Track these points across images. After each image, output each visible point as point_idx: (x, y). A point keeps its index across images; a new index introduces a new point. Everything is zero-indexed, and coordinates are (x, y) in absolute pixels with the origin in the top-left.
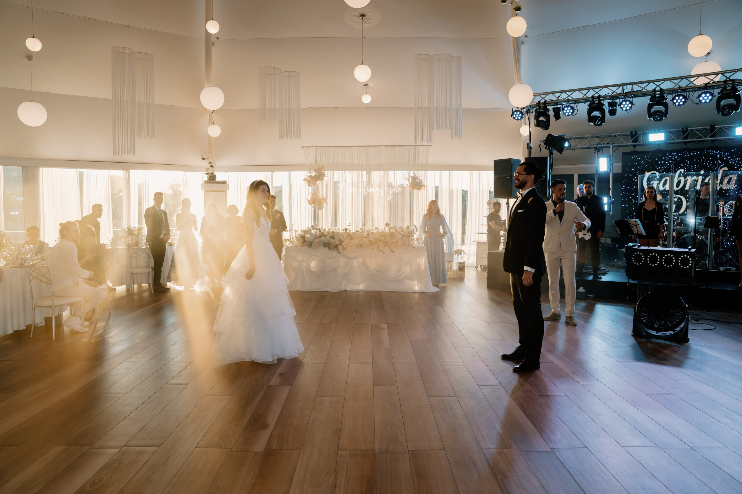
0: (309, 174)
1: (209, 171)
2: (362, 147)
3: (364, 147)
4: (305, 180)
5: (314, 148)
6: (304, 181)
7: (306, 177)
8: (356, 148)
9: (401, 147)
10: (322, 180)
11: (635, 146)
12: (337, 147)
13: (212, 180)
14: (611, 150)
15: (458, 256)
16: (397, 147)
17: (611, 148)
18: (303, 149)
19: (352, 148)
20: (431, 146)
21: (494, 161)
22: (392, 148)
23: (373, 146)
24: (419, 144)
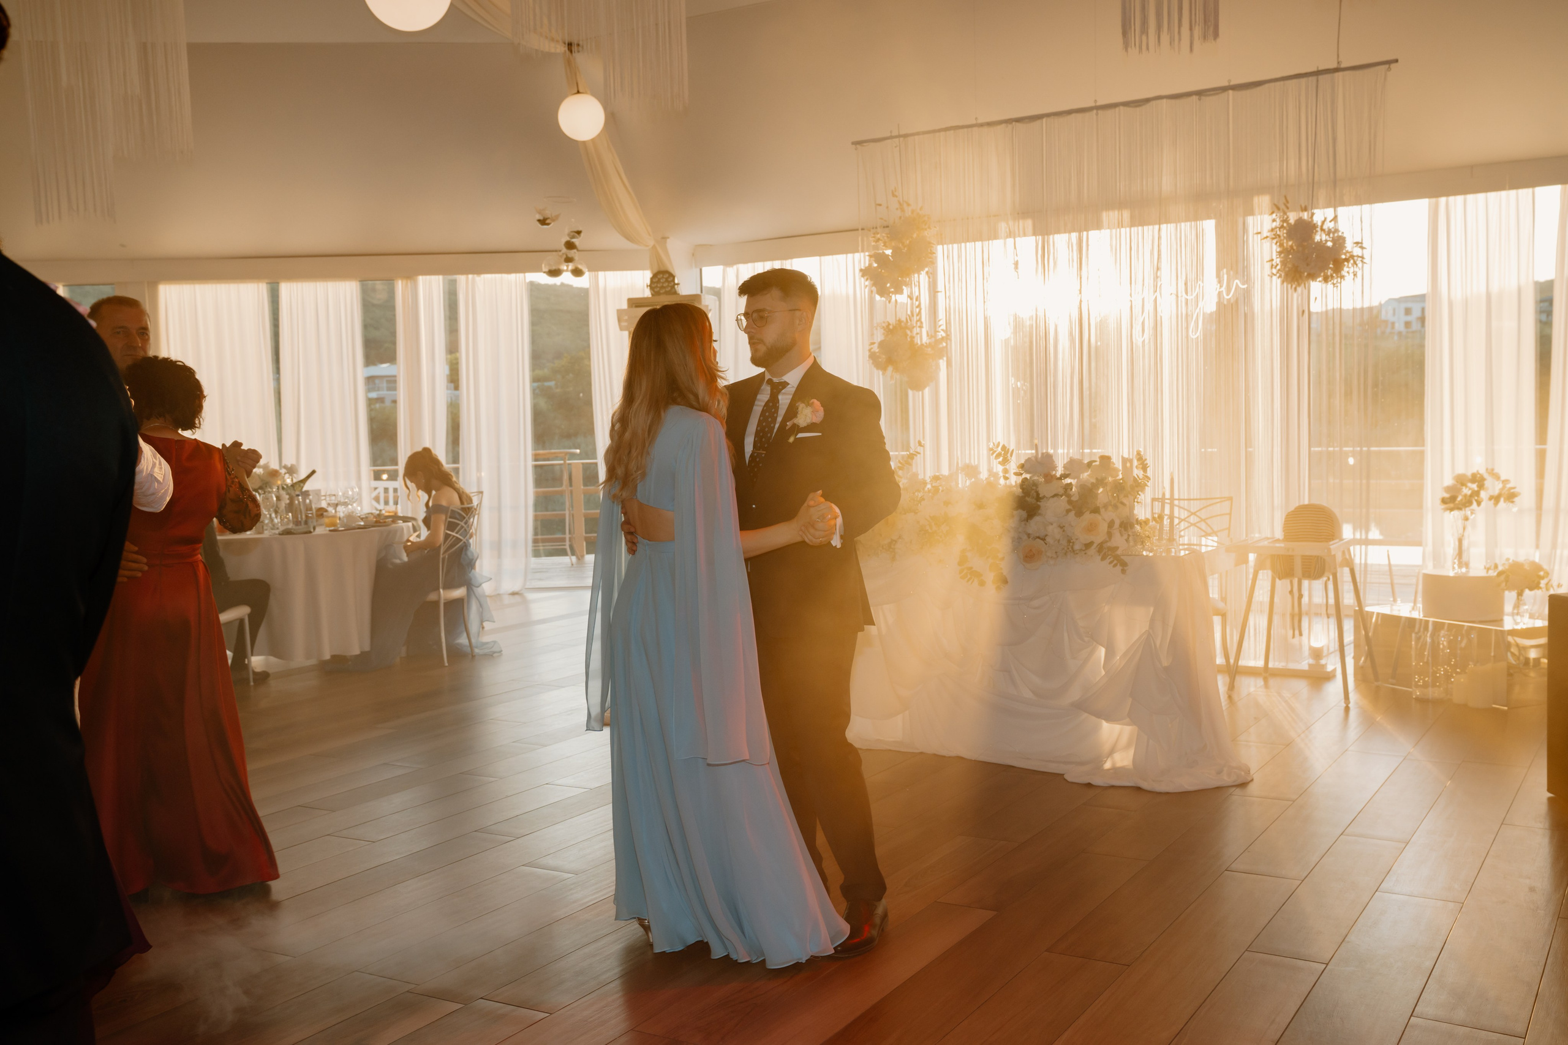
2: (1079, 116)
3: (1087, 115)
4: (865, 272)
5: (895, 141)
6: (863, 276)
9: (1249, 92)
12: (982, 125)
16: (1231, 92)
18: (857, 149)
19: (1038, 122)
20: (1393, 66)
22: (1208, 100)
23: (1126, 104)
24: (1334, 65)
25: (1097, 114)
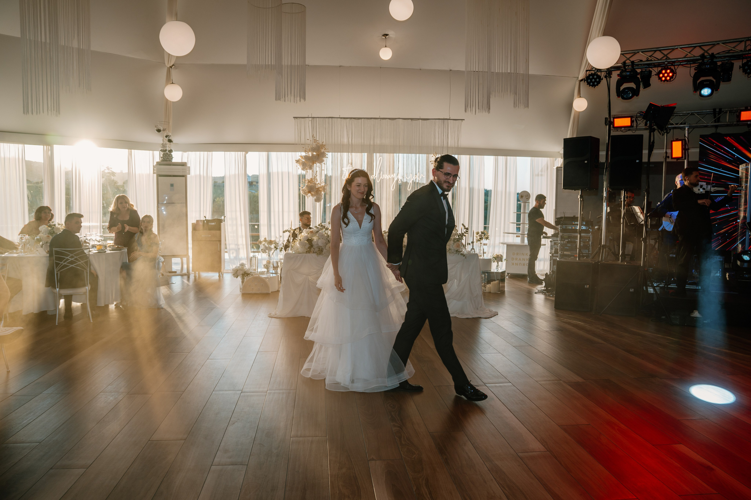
0: (303, 154)
1: (166, 147)
2: (375, 120)
3: (377, 120)
4: (297, 161)
5: (311, 119)
6: (296, 163)
7: (299, 157)
8: (366, 120)
9: (425, 121)
10: (321, 161)
11: (716, 127)
12: (342, 118)
13: (167, 161)
14: (686, 131)
15: (498, 263)
16: (420, 120)
17: (686, 129)
18: (295, 120)
19: (360, 120)
20: (463, 121)
21: (564, 139)
22: (414, 121)
23: (389, 119)
24: (449, 118)
25: (380, 120)
